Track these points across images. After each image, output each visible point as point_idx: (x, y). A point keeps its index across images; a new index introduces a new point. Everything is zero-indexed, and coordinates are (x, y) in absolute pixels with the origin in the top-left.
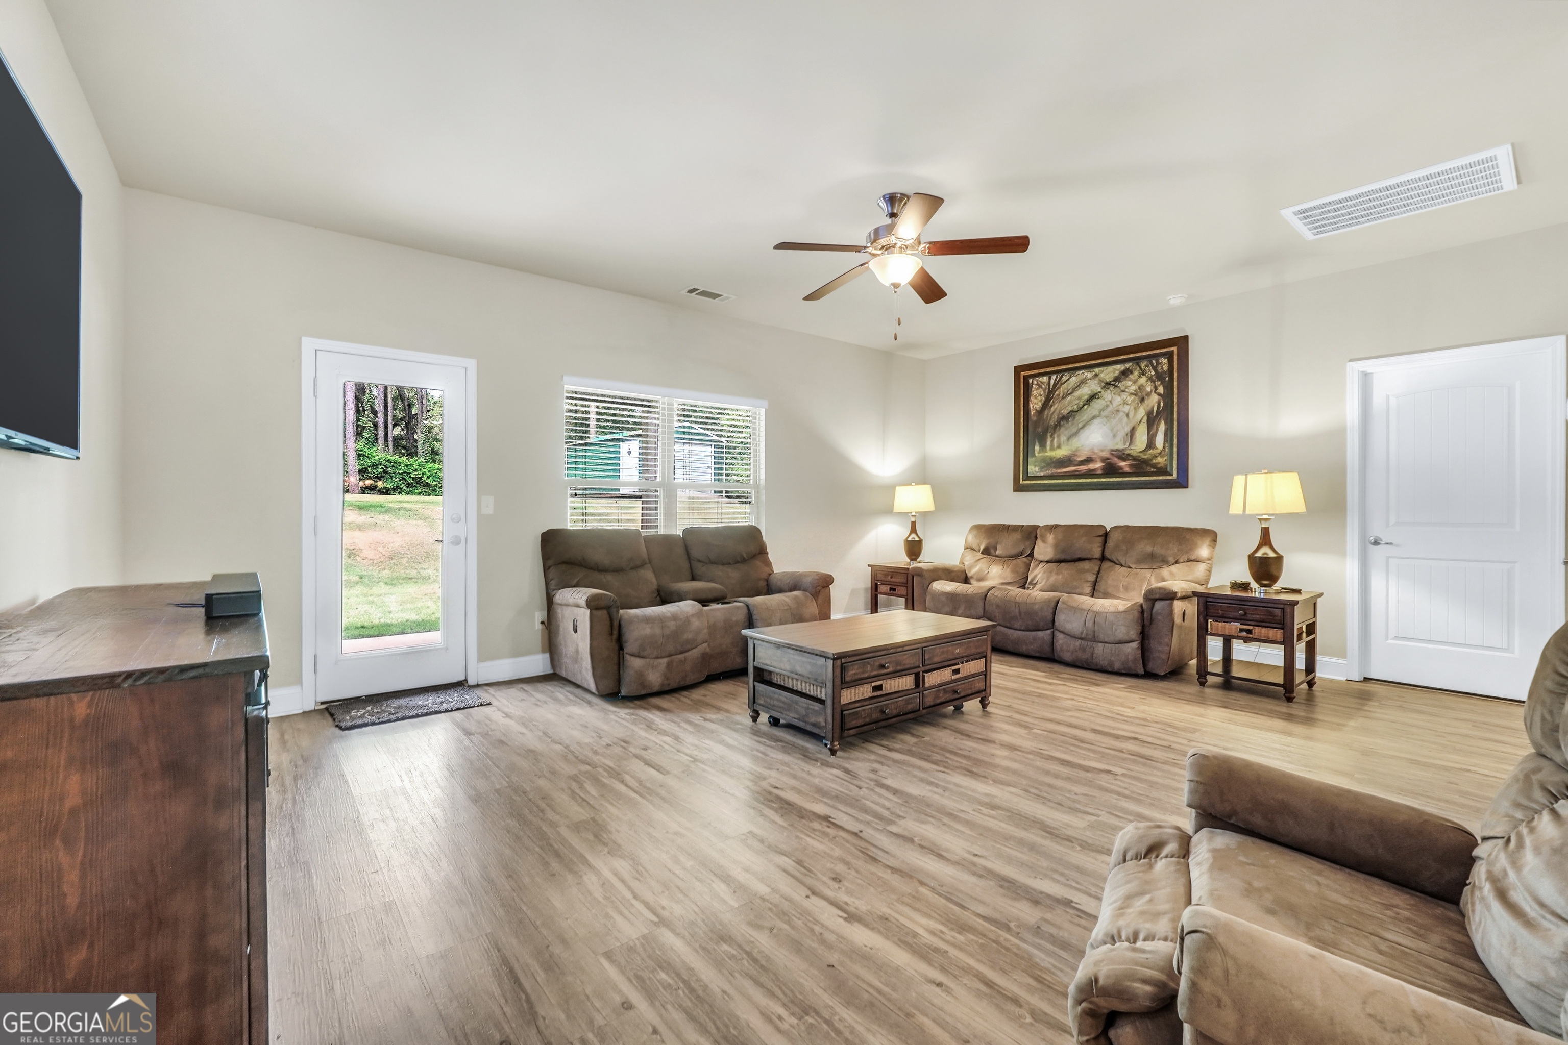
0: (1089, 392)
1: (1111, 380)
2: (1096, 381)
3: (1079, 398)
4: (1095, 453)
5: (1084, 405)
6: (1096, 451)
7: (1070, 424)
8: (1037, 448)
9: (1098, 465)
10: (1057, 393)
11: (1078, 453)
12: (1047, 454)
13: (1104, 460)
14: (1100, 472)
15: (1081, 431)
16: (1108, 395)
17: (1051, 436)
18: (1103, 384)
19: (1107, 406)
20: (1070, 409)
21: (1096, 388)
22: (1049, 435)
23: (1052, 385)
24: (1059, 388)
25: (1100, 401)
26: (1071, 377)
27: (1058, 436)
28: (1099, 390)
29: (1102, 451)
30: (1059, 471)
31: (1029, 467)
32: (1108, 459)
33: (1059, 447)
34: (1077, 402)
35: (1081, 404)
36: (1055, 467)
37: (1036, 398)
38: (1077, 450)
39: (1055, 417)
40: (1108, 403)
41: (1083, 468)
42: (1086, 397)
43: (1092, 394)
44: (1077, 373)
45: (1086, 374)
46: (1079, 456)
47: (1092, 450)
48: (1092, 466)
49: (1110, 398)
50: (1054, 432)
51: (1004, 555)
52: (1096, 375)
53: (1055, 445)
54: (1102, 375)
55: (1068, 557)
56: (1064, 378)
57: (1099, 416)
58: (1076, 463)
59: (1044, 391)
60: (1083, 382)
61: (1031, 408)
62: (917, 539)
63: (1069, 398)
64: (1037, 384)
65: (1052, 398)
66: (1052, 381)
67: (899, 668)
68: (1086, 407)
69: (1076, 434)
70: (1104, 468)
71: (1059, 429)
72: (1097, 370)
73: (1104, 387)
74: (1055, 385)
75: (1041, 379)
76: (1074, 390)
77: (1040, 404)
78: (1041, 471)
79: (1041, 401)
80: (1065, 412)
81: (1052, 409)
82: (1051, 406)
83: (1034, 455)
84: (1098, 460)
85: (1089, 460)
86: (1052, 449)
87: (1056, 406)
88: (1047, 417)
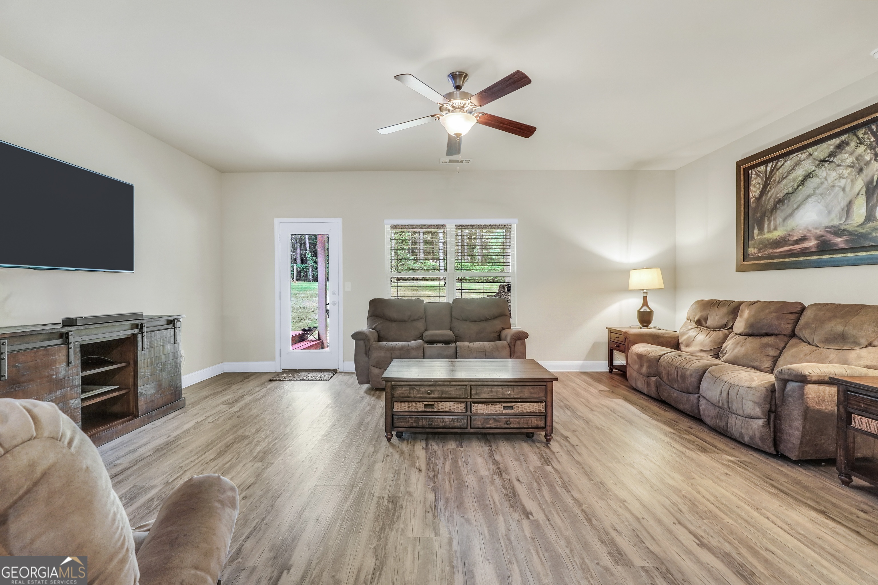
0: (804, 173)
1: (825, 156)
2: (810, 161)
3: (794, 180)
4: (809, 232)
5: (798, 186)
6: (811, 229)
7: (786, 206)
8: (756, 231)
9: (812, 243)
10: (773, 179)
11: (793, 233)
12: (764, 236)
13: (818, 237)
14: (813, 250)
15: (796, 211)
16: (822, 173)
17: (769, 219)
18: (817, 162)
19: (822, 183)
20: (785, 192)
21: (811, 167)
22: (766, 218)
23: (768, 172)
24: (775, 174)
25: (814, 179)
26: (785, 162)
27: (775, 219)
28: (814, 168)
29: (817, 228)
30: (775, 251)
31: (749, 249)
32: (822, 236)
33: (775, 229)
34: (792, 184)
35: (796, 185)
36: (772, 248)
37: (755, 187)
38: (792, 230)
39: (772, 201)
40: (823, 180)
41: (798, 247)
42: (801, 178)
43: (807, 174)
44: (791, 156)
45: (800, 156)
46: (794, 236)
47: (806, 228)
48: (806, 245)
49: (824, 174)
50: (771, 215)
51: (712, 327)
52: (810, 155)
53: (772, 227)
54: (816, 154)
55: (756, 332)
56: (780, 164)
57: (813, 195)
58: (791, 242)
59: (762, 179)
60: (797, 164)
61: (751, 196)
62: (648, 310)
63: (784, 182)
64: (756, 174)
65: (769, 184)
66: (769, 169)
67: (444, 396)
68: (800, 187)
69: (791, 215)
70: (818, 246)
71: (776, 212)
72: (810, 150)
73: (819, 164)
74: (771, 171)
75: (758, 169)
76: (789, 173)
77: (758, 191)
78: (760, 252)
79: (759, 189)
80: (781, 195)
81: (770, 194)
82: (769, 191)
83: (753, 238)
84: (812, 238)
85: (803, 239)
86: (769, 231)
87: (772, 191)
88: (765, 202)
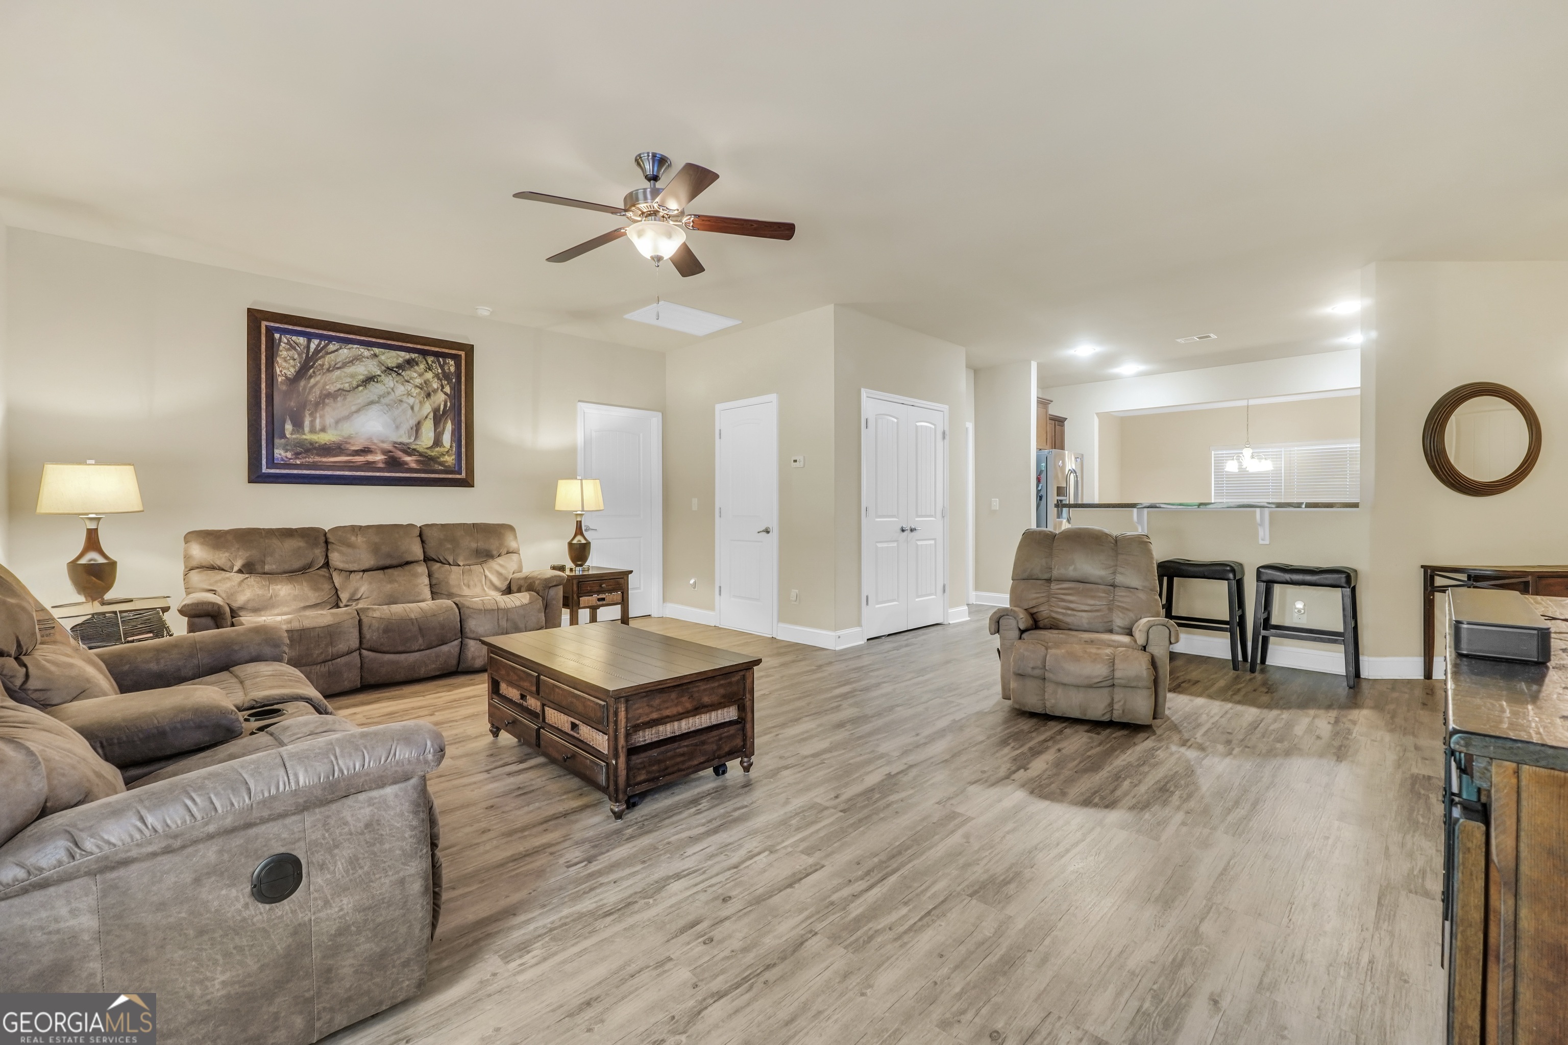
0: (366, 373)
1: (393, 365)
2: (375, 362)
3: (352, 376)
4: (375, 444)
5: (358, 386)
6: (375, 441)
7: (339, 404)
8: (289, 427)
9: (379, 457)
10: (320, 362)
11: (351, 441)
12: (304, 437)
13: (385, 452)
14: (381, 465)
15: (355, 415)
16: (389, 381)
17: (311, 415)
18: (383, 368)
19: (389, 393)
20: (339, 386)
21: (375, 370)
22: (307, 413)
23: (312, 350)
24: (323, 357)
25: (378, 385)
26: (341, 348)
27: (322, 417)
28: (379, 373)
29: (383, 442)
30: (324, 460)
31: (276, 451)
32: (391, 452)
33: (323, 430)
34: (349, 380)
35: (355, 384)
36: (318, 455)
37: (285, 360)
38: (350, 437)
39: (317, 392)
40: (390, 390)
41: (360, 459)
42: (361, 377)
43: (369, 375)
44: (350, 346)
45: (362, 350)
46: (353, 445)
47: (370, 439)
48: (370, 458)
49: (392, 385)
50: (316, 411)
52: (375, 356)
53: (318, 427)
54: (382, 357)
56: (332, 347)
57: (378, 402)
58: (349, 452)
59: (300, 355)
60: (357, 359)
61: (278, 373)
63: (337, 373)
64: (288, 343)
65: (312, 367)
66: (313, 346)
68: (361, 388)
69: (348, 417)
70: (386, 462)
71: (323, 408)
72: (377, 350)
73: (386, 371)
74: (317, 351)
75: (294, 338)
76: (345, 365)
77: (292, 370)
78: (297, 458)
79: (294, 367)
80: (332, 388)
81: (312, 381)
82: (311, 377)
83: (283, 436)
84: (379, 452)
85: (366, 451)
86: (313, 431)
87: (318, 378)
88: (304, 389)
